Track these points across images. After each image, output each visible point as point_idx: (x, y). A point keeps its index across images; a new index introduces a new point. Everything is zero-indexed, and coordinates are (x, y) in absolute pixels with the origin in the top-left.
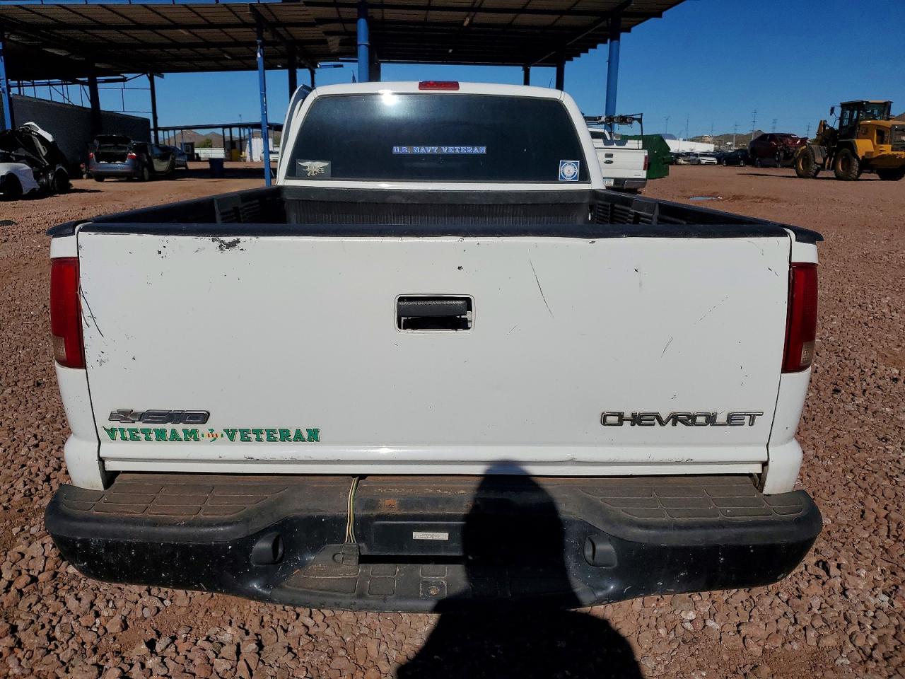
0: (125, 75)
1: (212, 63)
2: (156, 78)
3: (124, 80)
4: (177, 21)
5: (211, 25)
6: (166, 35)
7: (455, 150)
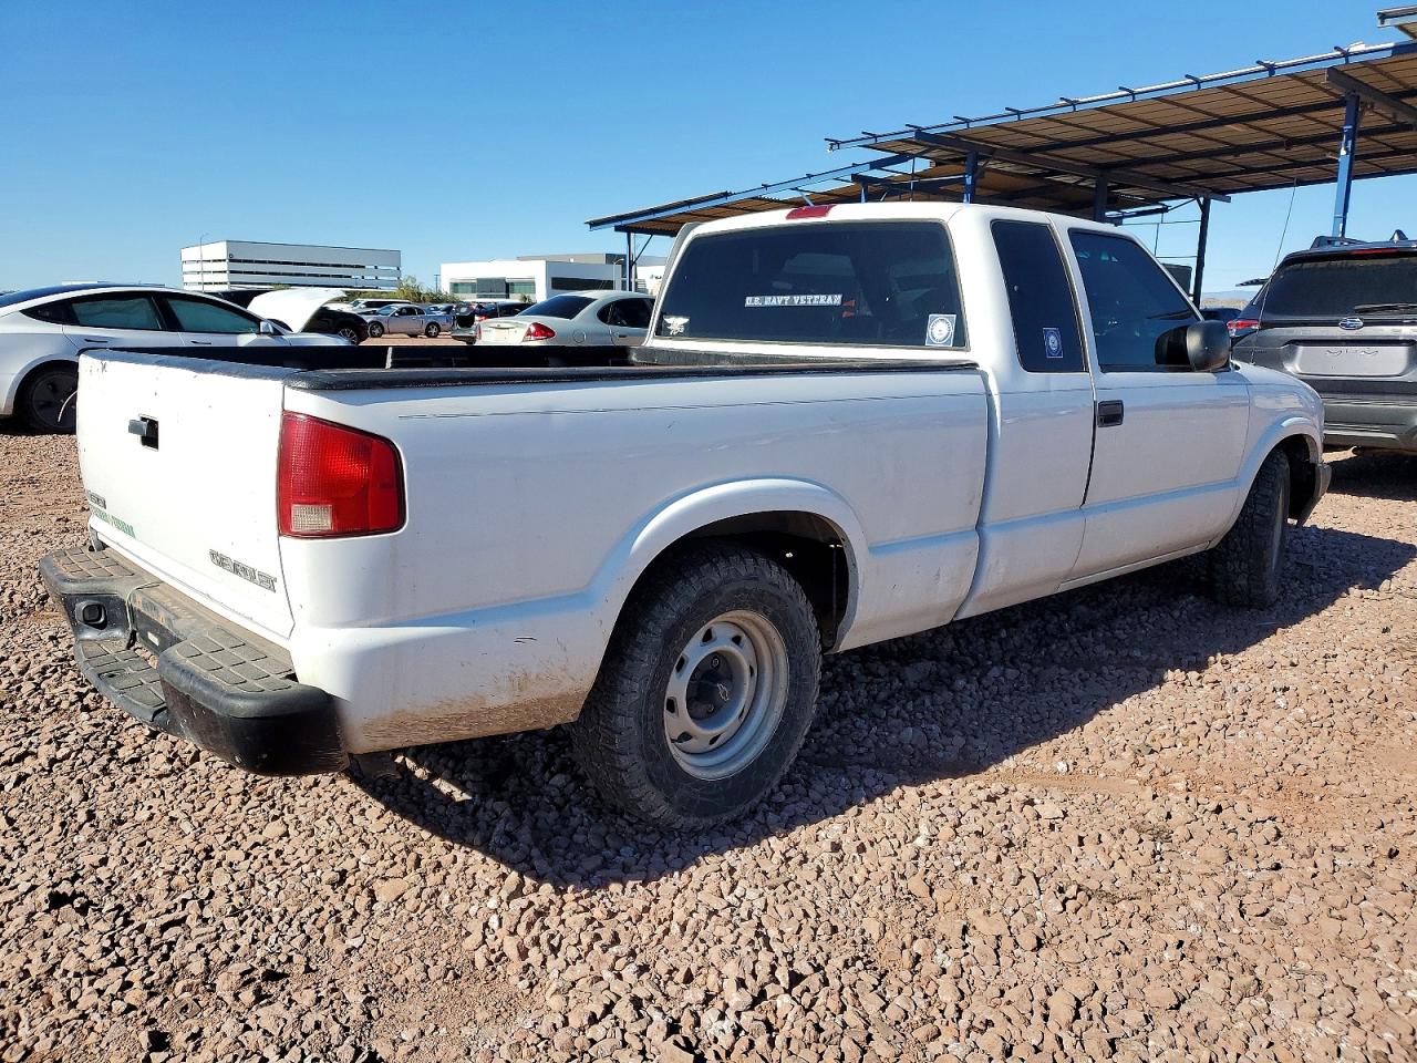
0: (1166, 203)
1: (1312, 170)
2: (1214, 204)
3: (1165, 210)
4: (1222, 113)
5: (1283, 112)
6: (1214, 137)
7: (806, 300)
